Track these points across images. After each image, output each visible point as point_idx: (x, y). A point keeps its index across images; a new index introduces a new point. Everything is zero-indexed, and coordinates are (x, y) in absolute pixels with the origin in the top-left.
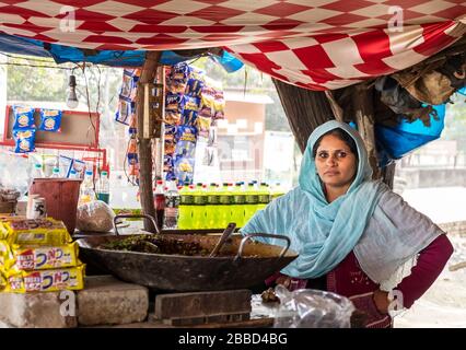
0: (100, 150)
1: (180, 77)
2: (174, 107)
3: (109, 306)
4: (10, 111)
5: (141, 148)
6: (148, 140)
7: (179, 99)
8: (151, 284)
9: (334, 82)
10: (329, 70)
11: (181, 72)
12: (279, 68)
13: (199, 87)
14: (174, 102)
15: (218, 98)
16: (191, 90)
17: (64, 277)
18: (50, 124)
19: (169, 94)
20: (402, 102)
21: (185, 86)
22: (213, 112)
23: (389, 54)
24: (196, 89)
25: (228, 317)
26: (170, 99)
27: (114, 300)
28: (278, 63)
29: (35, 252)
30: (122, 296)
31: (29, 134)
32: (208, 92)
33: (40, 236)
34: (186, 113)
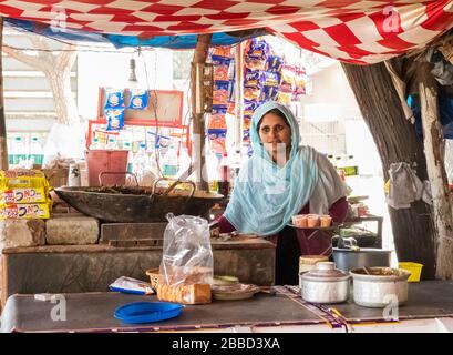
0: (184, 127)
1: (259, 54)
2: (253, 83)
3: (69, 231)
4: (102, 92)
5: (194, 122)
6: (201, 115)
7: (257, 75)
8: (100, 216)
9: (370, 57)
10: (358, 46)
11: (259, 49)
12: (318, 45)
13: (278, 63)
14: (253, 79)
15: (299, 73)
16: (270, 65)
17: (35, 209)
18: (138, 102)
19: (247, 71)
20: (447, 74)
21: (264, 62)
22: (293, 87)
23: (401, 31)
24: (275, 65)
25: (155, 242)
26: (248, 76)
27: (72, 227)
28: (315, 41)
29: (15, 191)
30: (78, 224)
31: (119, 112)
32: (288, 67)
33: (25, 181)
34: (266, 89)
